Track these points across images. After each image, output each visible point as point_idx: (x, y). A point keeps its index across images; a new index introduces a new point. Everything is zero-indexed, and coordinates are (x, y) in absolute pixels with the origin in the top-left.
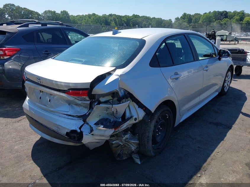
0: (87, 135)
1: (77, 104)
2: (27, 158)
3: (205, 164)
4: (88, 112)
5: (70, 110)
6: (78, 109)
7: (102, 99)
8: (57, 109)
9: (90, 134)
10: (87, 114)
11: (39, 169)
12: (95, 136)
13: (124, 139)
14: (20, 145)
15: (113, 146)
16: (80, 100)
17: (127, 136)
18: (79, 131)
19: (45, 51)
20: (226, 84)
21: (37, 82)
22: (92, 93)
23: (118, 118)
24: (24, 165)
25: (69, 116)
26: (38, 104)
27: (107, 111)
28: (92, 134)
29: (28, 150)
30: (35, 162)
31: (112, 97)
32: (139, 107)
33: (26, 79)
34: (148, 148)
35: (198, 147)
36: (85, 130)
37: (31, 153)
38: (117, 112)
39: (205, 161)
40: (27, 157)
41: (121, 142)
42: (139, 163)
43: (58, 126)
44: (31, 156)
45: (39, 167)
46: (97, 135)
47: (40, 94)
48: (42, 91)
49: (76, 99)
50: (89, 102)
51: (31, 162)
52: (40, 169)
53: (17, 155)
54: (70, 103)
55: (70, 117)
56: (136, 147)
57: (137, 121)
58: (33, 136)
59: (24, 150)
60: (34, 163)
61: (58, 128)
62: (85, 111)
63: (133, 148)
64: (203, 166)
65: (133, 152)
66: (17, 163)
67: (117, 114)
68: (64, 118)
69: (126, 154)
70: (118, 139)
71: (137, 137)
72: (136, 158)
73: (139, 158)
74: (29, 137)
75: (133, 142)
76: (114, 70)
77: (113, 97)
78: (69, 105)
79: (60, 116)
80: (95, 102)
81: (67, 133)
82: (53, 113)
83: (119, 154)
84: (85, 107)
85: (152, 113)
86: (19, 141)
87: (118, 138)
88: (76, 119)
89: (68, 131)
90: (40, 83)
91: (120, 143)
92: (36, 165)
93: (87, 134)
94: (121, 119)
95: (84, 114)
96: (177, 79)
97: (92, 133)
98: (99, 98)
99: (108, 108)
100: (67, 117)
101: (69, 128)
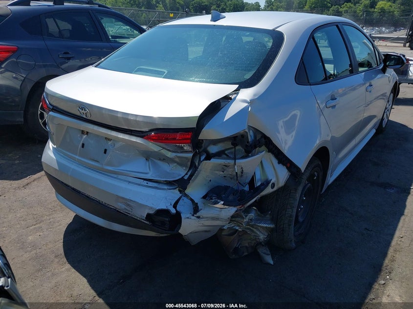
0: (188, 218)
1: (165, 159)
2: (58, 260)
3: (387, 261)
4: (187, 174)
5: (150, 169)
6: (165, 167)
7: (213, 149)
8: (122, 168)
9: (193, 215)
10: (186, 178)
11: (85, 280)
12: (203, 219)
13: (245, 220)
14: (38, 234)
15: (223, 234)
16: (173, 152)
17: (252, 215)
18: (173, 211)
19: (64, 53)
20: (385, 115)
21: (78, 114)
22: (200, 138)
23: (244, 185)
24: (53, 275)
25: (149, 182)
26: (77, 157)
27: (223, 172)
28: (197, 217)
29: (55, 242)
30: (74, 267)
31: (232, 144)
32: (279, 163)
33: (51, 107)
34: (289, 235)
35: (366, 229)
36: (184, 208)
37: (62, 248)
38: (242, 173)
39: (385, 255)
40: (56, 257)
41: (238, 226)
42: (272, 262)
43: (127, 202)
44: (63, 254)
45: (85, 276)
46: (207, 218)
47: (82, 137)
48: (87, 132)
49: (164, 148)
50: (190, 155)
51: (66, 267)
52: (89, 281)
53: (36, 254)
54: (148, 156)
55: (150, 184)
56: (266, 234)
57: (275, 189)
58: (59, 215)
59: (47, 244)
60: (73, 270)
61: (129, 205)
62: (181, 172)
63: (262, 237)
64: (385, 265)
65: (259, 244)
66: (39, 270)
67: (242, 176)
68: (139, 185)
69: (246, 247)
70: (233, 221)
71: (268, 216)
72: (265, 253)
73: (269, 253)
74: (51, 217)
75: (261, 227)
76: (237, 91)
77: (235, 145)
78: (147, 159)
79: (130, 182)
80: (200, 154)
81: (149, 215)
82: (115, 176)
83: (236, 247)
84: (181, 164)
85: (302, 174)
86: (35, 225)
87: (234, 219)
88: (166, 187)
89: (152, 212)
90: (84, 116)
91: (237, 228)
92: (78, 274)
93: (187, 216)
94: (247, 186)
95: (180, 177)
96: (334, 107)
97: (198, 214)
98: (208, 146)
99: (226, 166)
100: (147, 184)
101: (152, 206)
